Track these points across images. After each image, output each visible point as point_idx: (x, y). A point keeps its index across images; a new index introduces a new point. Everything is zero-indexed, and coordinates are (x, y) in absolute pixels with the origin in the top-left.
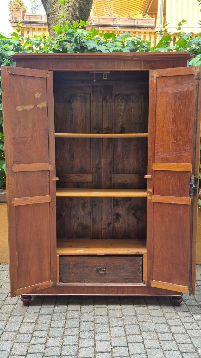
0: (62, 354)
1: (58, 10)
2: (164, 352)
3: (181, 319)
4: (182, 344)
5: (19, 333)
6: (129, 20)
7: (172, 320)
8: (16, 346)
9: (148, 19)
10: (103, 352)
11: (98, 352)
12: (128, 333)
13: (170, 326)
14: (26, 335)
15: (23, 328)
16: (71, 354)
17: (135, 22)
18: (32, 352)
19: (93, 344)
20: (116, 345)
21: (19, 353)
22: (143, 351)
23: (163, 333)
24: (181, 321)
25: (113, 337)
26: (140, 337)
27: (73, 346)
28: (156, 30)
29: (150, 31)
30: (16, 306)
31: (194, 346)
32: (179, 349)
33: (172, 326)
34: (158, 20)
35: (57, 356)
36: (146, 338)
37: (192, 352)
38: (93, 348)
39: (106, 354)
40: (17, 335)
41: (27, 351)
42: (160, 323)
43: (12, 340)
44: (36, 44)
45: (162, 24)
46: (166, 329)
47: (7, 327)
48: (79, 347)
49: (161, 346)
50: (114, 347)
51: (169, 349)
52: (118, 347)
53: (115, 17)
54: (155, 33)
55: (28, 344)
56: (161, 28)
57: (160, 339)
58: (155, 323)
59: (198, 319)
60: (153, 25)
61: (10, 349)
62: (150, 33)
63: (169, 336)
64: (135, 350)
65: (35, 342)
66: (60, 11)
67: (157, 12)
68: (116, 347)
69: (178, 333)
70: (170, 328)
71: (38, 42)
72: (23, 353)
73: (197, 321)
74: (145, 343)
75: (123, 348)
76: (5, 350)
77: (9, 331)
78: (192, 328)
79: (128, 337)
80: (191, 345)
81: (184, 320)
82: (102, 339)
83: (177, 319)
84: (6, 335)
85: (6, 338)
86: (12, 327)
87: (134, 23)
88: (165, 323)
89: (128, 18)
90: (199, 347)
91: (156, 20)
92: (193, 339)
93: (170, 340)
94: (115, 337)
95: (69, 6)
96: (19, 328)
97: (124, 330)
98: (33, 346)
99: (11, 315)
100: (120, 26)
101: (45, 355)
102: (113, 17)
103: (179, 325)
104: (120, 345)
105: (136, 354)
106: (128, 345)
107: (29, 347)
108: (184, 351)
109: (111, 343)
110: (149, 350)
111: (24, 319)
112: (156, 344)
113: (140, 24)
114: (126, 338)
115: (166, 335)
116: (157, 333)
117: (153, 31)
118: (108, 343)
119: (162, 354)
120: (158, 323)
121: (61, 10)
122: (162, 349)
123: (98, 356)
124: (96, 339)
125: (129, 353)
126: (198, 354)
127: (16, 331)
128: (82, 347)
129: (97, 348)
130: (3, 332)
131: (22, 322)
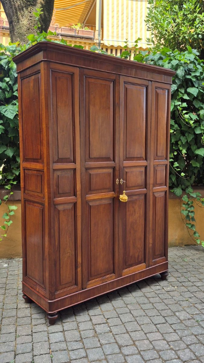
0: (64, 330)
1: (21, 19)
2: (150, 318)
3: (155, 291)
4: (162, 310)
5: (18, 318)
6: (70, 30)
7: (148, 294)
8: (19, 328)
9: (88, 30)
10: (100, 324)
11: (96, 324)
12: (115, 307)
13: (148, 298)
14: (25, 319)
15: (20, 313)
16: (73, 328)
17: (75, 32)
18: (37, 331)
19: (89, 319)
20: (109, 317)
21: (25, 334)
22: (133, 319)
23: (144, 304)
24: (156, 293)
25: (105, 311)
26: (126, 308)
27: (72, 322)
28: (95, 41)
29: (90, 42)
30: (6, 296)
31: (172, 311)
32: (161, 314)
33: (149, 298)
34: (97, 33)
35: (61, 332)
36: (132, 309)
37: (172, 316)
38: (90, 322)
39: (103, 325)
40: (17, 319)
41: (32, 331)
42: (139, 297)
43: (13, 324)
44: (12, 50)
45: (100, 36)
46: (146, 301)
47: (4, 313)
48: (78, 323)
49: (146, 313)
50: (107, 319)
51: (153, 315)
52: (112, 319)
53: (57, 27)
54: (94, 44)
55: (30, 325)
56: (99, 40)
57: (143, 308)
58: (135, 297)
59: (169, 290)
60: (92, 36)
61: (15, 331)
62: (90, 44)
63: (150, 306)
64: (126, 319)
65: (36, 323)
66: (22, 20)
67: (95, 24)
68: (109, 318)
69: (156, 303)
70: (149, 300)
71: (14, 49)
72: (29, 333)
73: (168, 292)
74: (132, 313)
75: (115, 319)
76: (10, 333)
77: (7, 317)
78: (165, 298)
79: (117, 310)
80: (169, 311)
81: (158, 292)
82: (95, 314)
83: (152, 292)
84: (7, 321)
85: (8, 323)
86: (9, 313)
87: (75, 34)
88: (143, 296)
89: (70, 28)
90: (176, 311)
91: (94, 32)
92: (169, 306)
93: (152, 309)
94: (106, 311)
95: (31, 16)
96: (17, 313)
97: (111, 305)
98: (36, 326)
99: (4, 303)
100: (62, 35)
101: (50, 332)
102: (56, 26)
103: (155, 296)
104: (112, 317)
105: (128, 322)
106: (118, 316)
107: (32, 328)
108: (166, 315)
109: (104, 316)
110: (138, 318)
111: (17, 306)
112: (141, 313)
113: (80, 35)
114: (116, 310)
115: (147, 305)
116: (139, 304)
117: (92, 42)
118: (102, 316)
119: (149, 320)
120: (138, 297)
121: (24, 19)
122: (147, 315)
123: (97, 327)
124: (90, 314)
125: (122, 322)
126: (177, 316)
127: (14, 317)
128: (80, 322)
129: (93, 321)
130: (2, 318)
131: (17, 309)
